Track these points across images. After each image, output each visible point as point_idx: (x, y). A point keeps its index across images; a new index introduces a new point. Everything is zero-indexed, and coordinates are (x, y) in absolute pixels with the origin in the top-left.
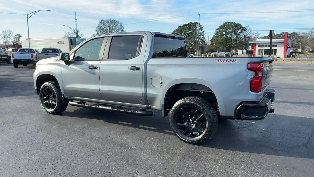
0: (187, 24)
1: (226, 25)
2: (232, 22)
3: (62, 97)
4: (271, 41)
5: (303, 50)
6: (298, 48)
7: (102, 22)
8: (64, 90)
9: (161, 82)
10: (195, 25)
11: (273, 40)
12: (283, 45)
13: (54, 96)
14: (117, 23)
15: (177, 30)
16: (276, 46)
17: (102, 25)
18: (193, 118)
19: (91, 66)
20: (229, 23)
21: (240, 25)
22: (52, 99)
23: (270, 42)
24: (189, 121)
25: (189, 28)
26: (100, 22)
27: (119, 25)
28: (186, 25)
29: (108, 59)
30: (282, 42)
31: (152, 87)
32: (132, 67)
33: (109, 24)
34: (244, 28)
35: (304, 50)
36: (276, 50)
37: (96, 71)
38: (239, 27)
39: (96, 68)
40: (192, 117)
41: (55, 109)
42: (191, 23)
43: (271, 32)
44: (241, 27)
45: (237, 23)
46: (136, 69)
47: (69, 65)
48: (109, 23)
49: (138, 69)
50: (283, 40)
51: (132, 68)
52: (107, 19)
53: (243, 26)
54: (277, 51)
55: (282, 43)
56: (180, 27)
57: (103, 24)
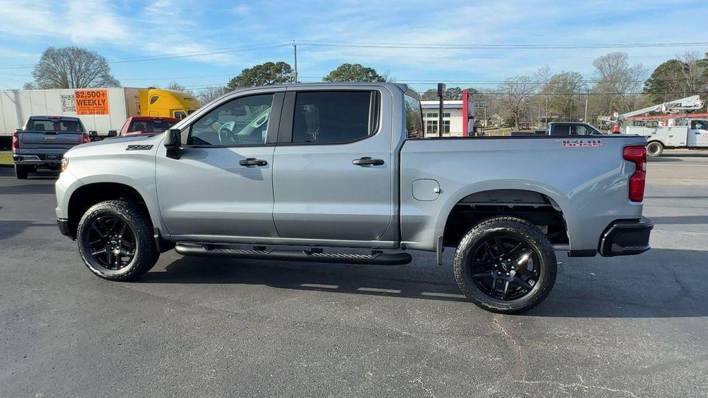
0: (261, 66)
1: (344, 71)
2: (356, 65)
3: (156, 236)
4: (441, 104)
5: (489, 123)
6: (481, 119)
7: (50, 54)
8: (162, 221)
9: (436, 190)
10: (281, 68)
11: (445, 102)
12: (461, 112)
13: (128, 237)
14: (90, 57)
15: (239, 78)
16: (448, 115)
17: (52, 61)
18: (509, 260)
19: (248, 159)
20: (350, 66)
21: (373, 71)
22: (118, 245)
23: (439, 107)
24: (500, 268)
25: (267, 74)
26: (46, 55)
27: (96, 62)
28: (259, 67)
29: (292, 141)
30: (458, 106)
31: (414, 200)
32: (362, 159)
33: (70, 61)
34: (381, 77)
35: (491, 123)
36: (448, 122)
37: (263, 169)
38: (371, 75)
39: (262, 164)
40: (505, 258)
41: (133, 267)
42: (272, 64)
43: (440, 86)
44: (375, 76)
45: (365, 67)
46: (375, 164)
47: (178, 159)
48: (70, 57)
49: (379, 163)
50: (461, 102)
51: (364, 161)
52: (65, 47)
53: (379, 73)
54: (451, 126)
55: (459, 109)
56: (246, 71)
57: (54, 59)
